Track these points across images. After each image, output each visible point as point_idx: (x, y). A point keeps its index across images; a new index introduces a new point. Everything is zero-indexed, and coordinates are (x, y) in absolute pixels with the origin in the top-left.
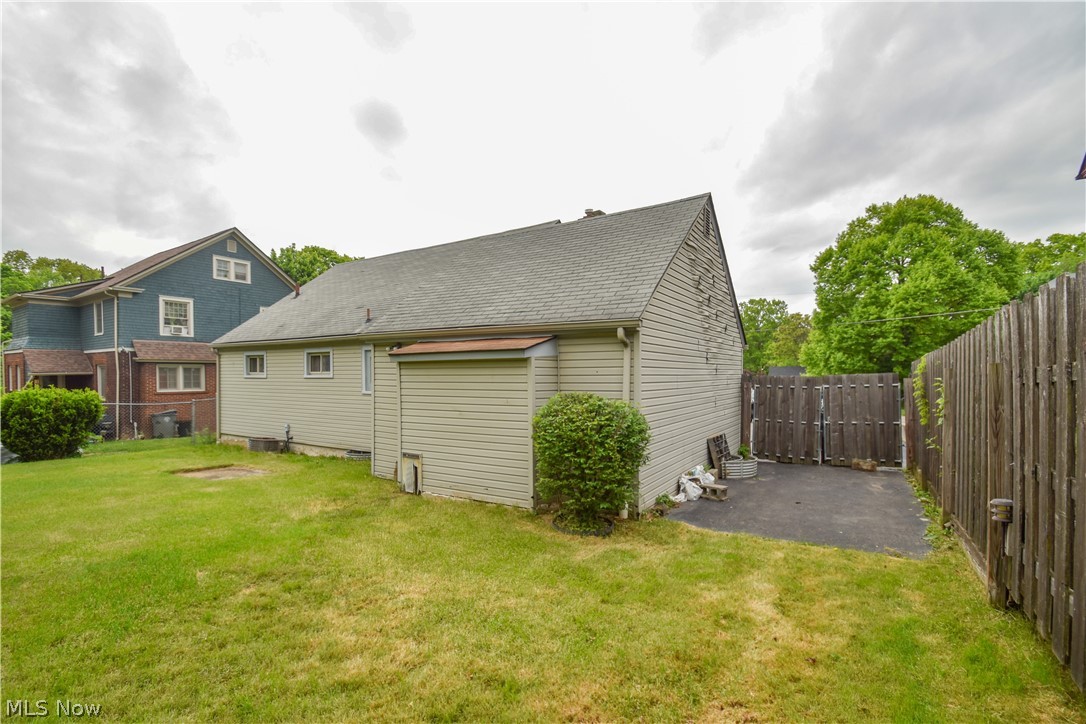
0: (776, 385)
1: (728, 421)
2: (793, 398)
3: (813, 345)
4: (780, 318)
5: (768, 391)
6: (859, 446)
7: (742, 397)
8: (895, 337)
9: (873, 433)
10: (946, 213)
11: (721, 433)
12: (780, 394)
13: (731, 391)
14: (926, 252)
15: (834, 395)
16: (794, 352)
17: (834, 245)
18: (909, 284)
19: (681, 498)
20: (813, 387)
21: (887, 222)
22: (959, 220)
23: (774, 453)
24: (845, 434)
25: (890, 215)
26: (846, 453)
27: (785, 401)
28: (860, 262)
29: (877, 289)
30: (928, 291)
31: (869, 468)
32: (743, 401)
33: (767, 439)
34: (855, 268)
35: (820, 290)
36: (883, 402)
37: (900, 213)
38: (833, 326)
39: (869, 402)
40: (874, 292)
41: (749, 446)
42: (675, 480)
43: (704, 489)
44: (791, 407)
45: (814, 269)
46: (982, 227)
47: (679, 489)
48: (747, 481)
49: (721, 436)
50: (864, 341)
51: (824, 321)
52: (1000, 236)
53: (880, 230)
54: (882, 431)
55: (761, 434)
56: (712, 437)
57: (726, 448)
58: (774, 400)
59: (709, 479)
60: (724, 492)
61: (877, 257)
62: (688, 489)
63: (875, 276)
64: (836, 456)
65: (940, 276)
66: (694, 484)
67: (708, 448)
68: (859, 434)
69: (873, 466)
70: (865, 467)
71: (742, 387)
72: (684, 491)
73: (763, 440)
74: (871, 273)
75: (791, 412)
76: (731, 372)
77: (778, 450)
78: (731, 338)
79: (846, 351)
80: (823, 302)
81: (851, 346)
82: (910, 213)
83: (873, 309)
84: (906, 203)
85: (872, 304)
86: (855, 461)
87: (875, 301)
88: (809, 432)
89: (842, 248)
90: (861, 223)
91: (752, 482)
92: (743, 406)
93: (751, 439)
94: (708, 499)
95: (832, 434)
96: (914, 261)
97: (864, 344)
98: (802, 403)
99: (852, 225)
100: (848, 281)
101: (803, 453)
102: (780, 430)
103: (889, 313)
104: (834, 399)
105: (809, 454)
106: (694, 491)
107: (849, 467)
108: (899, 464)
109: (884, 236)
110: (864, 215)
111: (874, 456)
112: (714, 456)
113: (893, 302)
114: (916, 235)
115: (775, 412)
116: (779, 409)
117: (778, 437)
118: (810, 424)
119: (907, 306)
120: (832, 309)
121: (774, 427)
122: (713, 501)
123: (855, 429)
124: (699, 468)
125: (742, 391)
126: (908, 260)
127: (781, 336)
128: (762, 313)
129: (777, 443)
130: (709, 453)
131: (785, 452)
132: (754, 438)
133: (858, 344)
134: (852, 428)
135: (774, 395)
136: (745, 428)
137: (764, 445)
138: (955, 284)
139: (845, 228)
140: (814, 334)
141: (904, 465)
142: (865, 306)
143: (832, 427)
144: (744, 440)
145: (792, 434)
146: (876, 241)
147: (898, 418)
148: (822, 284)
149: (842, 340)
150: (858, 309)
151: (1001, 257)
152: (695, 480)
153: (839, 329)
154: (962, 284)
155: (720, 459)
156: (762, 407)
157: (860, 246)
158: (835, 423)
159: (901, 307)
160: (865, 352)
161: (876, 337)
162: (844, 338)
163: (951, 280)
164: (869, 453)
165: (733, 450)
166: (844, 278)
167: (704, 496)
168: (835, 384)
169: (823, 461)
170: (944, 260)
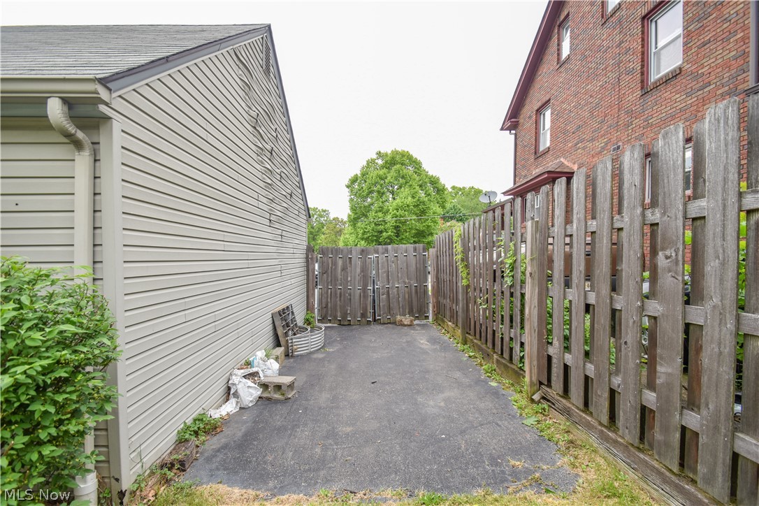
0: (337, 255)
1: (295, 290)
2: (351, 267)
3: (347, 236)
4: (326, 221)
5: (330, 260)
6: (401, 305)
7: (308, 267)
8: (392, 232)
9: (410, 294)
10: (414, 162)
11: (288, 304)
12: (340, 263)
13: (297, 261)
14: (406, 183)
15: (383, 263)
16: (335, 242)
17: (359, 173)
18: (398, 201)
19: (230, 407)
20: (366, 257)
21: (386, 162)
22: (421, 167)
23: (335, 317)
24: (391, 296)
25: (388, 158)
26: (392, 312)
27: (344, 269)
28: (373, 184)
29: (382, 202)
30: (408, 206)
31: (409, 323)
32: (308, 271)
33: (329, 304)
34: (370, 188)
35: (351, 200)
36: (417, 268)
37: (393, 158)
38: (359, 224)
39: (407, 269)
40: (381, 204)
41: (314, 313)
42: (222, 382)
43: (265, 386)
44: (349, 275)
45: (348, 187)
46: (430, 173)
47: (228, 393)
48: (315, 356)
49: (288, 307)
50: (376, 234)
51: (354, 221)
52: (438, 179)
53: (383, 167)
54: (416, 292)
55: (324, 301)
56: (277, 310)
57: (293, 320)
58: (335, 269)
59: (271, 369)
60: (291, 386)
61: (382, 182)
62: (241, 392)
63: (381, 194)
64: (385, 315)
65: (413, 197)
66: (250, 383)
67: (273, 322)
68: (401, 295)
69: (411, 321)
70: (406, 323)
71: (307, 258)
72: (236, 395)
73: (326, 307)
74: (379, 192)
75: (349, 279)
76: (297, 242)
77: (339, 314)
78: (297, 208)
79: (367, 239)
80: (353, 209)
81: (369, 237)
82: (398, 158)
83: (380, 214)
84: (396, 152)
85: (380, 211)
86: (399, 318)
87: (381, 209)
88: (364, 296)
89: (363, 175)
90: (373, 161)
91: (320, 356)
92: (308, 275)
93: (316, 306)
94: (269, 399)
95: (381, 297)
96: (401, 187)
97: (376, 236)
98: (358, 270)
99: (368, 162)
100: (367, 197)
101: (359, 315)
102: (341, 297)
103: (388, 218)
104: (382, 266)
105: (364, 315)
106: (249, 392)
107: (394, 323)
108: (427, 317)
109: (385, 170)
110: (375, 156)
111: (411, 313)
112: (280, 332)
113: (391, 211)
114: (401, 172)
115: (336, 279)
116: (339, 277)
117: (338, 302)
118: (364, 290)
119: (398, 213)
120: (359, 214)
121: (336, 294)
122: (277, 401)
123: (398, 291)
124: (260, 354)
125: (307, 262)
126: (396, 187)
127: (327, 232)
128: (315, 216)
129: (338, 308)
130: (275, 328)
131: (345, 315)
132: (319, 305)
133: (373, 236)
134: (395, 290)
135: (335, 264)
136: (310, 295)
137: (327, 312)
138: (420, 202)
139: (365, 164)
140: (348, 228)
141: (431, 317)
142: (376, 212)
143: (381, 291)
144: (309, 307)
145: (350, 299)
146: (381, 172)
147: (426, 280)
148: (352, 197)
149: (364, 233)
150: (371, 214)
151: (438, 190)
152: (253, 375)
153: (362, 226)
154: (424, 203)
155: (286, 334)
156: (325, 275)
157: (373, 174)
158: (383, 287)
159: (395, 214)
160: (376, 241)
161: (381, 232)
162: (365, 232)
163: (418, 200)
164: (407, 311)
165: (300, 320)
166: (365, 193)
167: (265, 395)
168: (383, 253)
169: (375, 320)
170: (414, 189)
